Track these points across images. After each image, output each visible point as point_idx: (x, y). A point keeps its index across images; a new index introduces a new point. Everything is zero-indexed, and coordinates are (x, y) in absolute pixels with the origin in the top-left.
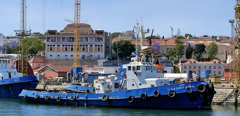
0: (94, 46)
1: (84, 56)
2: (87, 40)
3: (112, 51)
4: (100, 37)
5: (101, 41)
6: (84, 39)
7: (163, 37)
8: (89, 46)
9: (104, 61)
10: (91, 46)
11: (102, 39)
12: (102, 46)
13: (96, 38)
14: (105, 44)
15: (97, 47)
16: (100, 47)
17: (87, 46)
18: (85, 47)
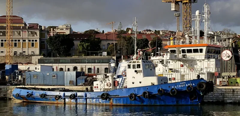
0: (27, 41)
1: (16, 52)
2: (19, 34)
3: (47, 46)
4: (34, 31)
5: (35, 35)
6: (16, 33)
7: (103, 31)
8: (21, 41)
9: (39, 57)
10: (24, 41)
11: (36, 33)
12: (36, 41)
13: (30, 33)
14: (40, 39)
15: (31, 42)
16: (34, 42)
17: (19, 41)
18: (17, 42)
